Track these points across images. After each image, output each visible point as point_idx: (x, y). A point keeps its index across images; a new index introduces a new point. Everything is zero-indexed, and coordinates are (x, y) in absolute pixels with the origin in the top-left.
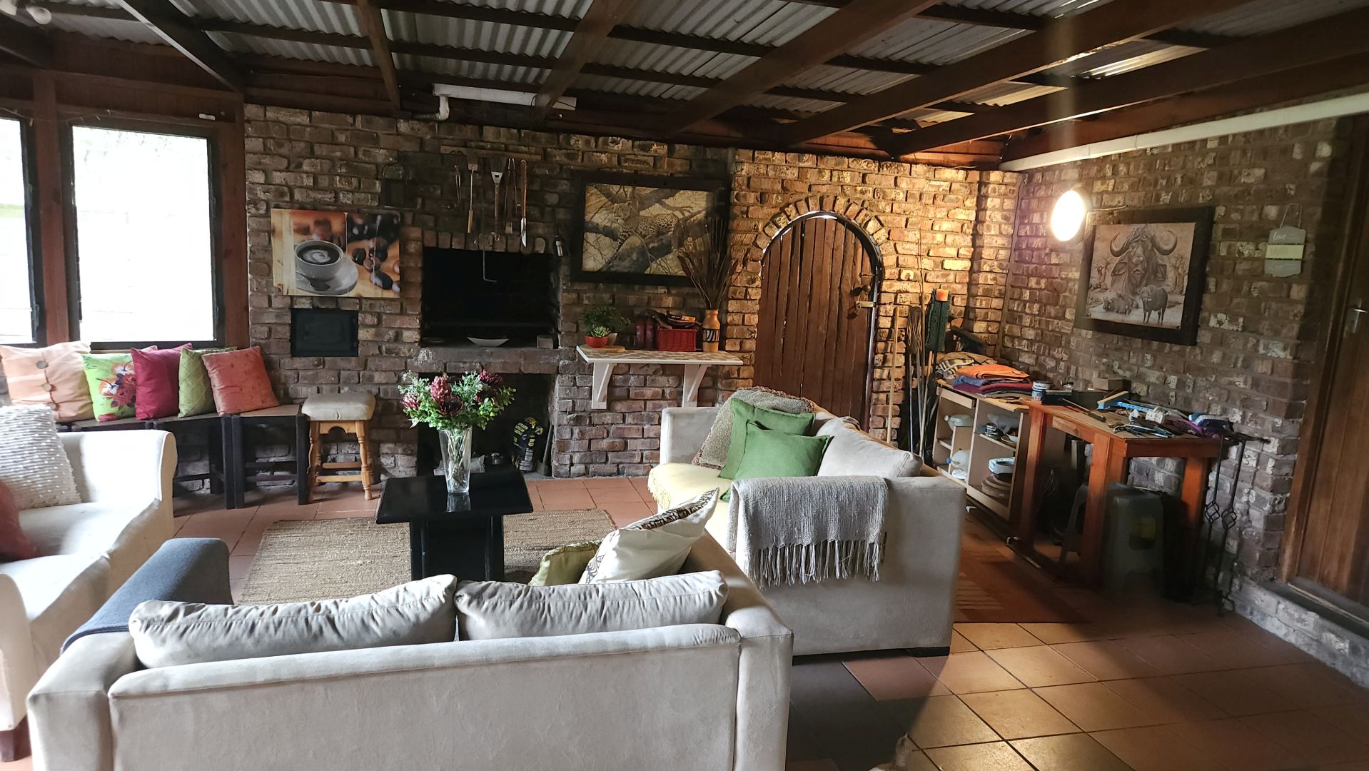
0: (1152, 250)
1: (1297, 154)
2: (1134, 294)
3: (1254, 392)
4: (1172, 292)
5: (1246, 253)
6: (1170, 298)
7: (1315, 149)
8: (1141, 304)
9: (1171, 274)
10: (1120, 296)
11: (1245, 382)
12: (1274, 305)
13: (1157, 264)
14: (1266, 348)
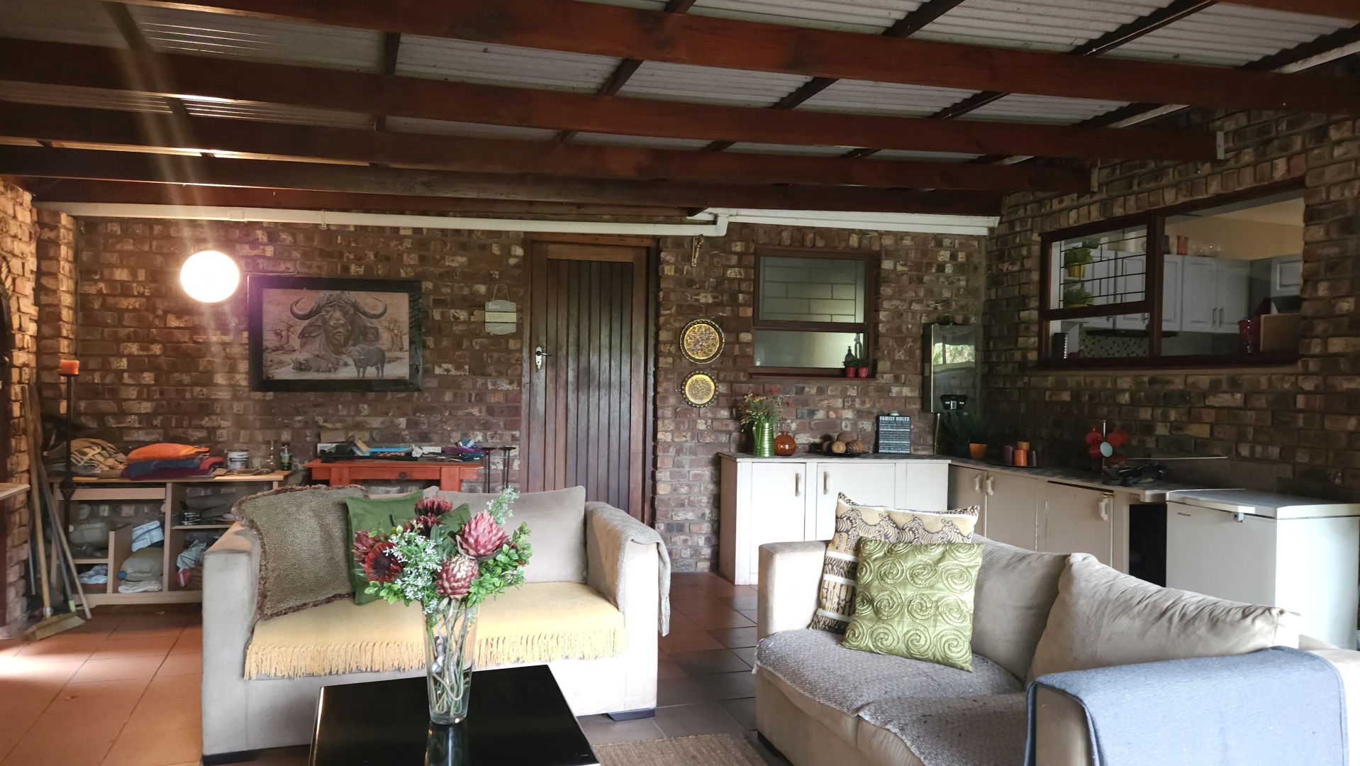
0: (355, 313)
1: (496, 250)
2: (339, 353)
3: (490, 418)
4: (390, 350)
5: (462, 317)
6: (387, 354)
7: (510, 250)
8: (350, 361)
9: (385, 336)
10: (318, 356)
11: (480, 411)
12: (495, 355)
13: (365, 327)
14: (494, 384)
